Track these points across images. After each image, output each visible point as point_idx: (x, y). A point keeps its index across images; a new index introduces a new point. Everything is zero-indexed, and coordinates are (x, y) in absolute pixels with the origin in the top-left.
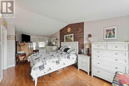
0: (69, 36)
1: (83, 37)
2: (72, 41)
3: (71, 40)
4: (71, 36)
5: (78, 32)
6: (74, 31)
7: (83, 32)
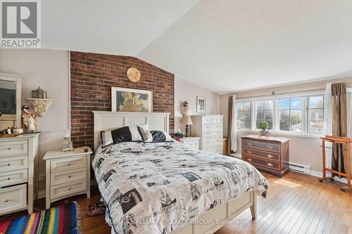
0: (133, 94)
1: (173, 105)
2: (144, 110)
3: (144, 108)
4: (144, 97)
5: (162, 90)
6: (153, 85)
7: (173, 93)
